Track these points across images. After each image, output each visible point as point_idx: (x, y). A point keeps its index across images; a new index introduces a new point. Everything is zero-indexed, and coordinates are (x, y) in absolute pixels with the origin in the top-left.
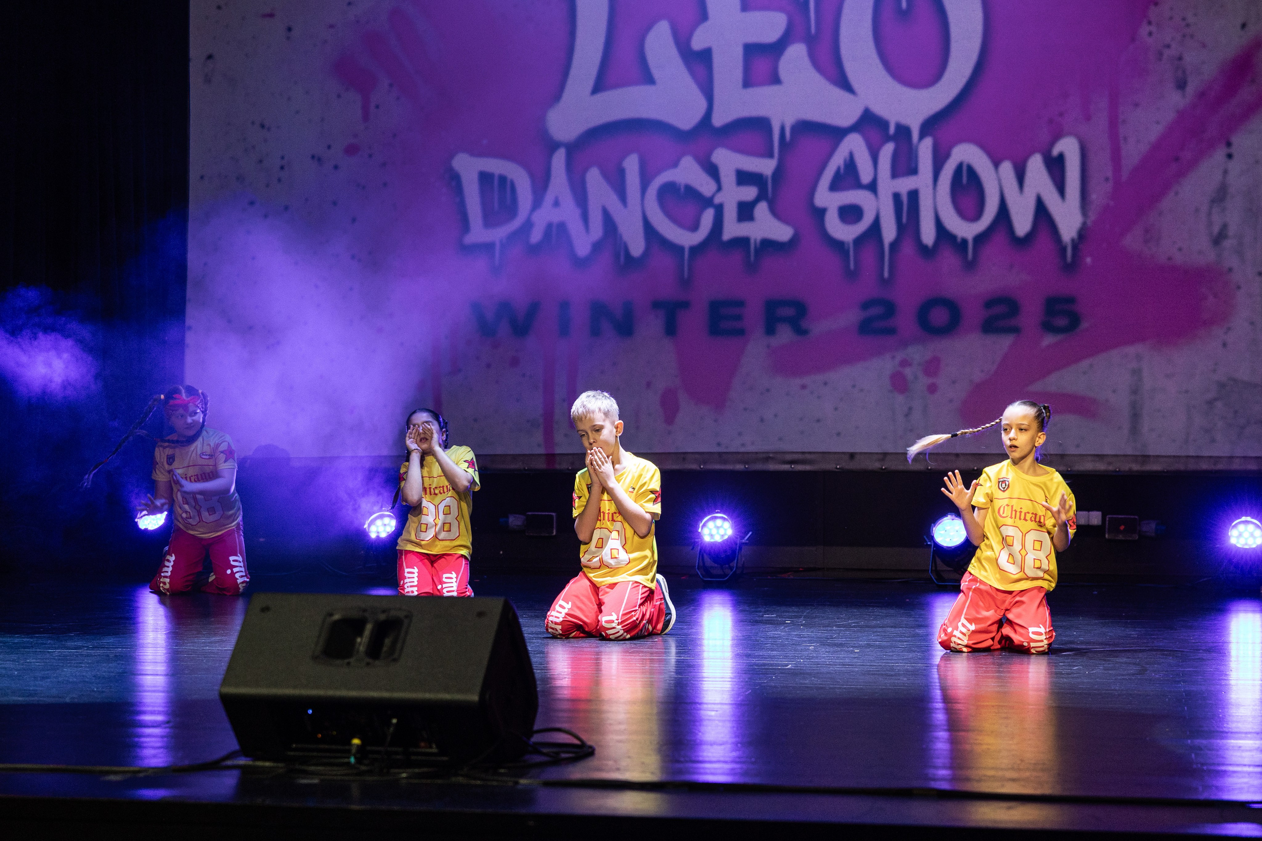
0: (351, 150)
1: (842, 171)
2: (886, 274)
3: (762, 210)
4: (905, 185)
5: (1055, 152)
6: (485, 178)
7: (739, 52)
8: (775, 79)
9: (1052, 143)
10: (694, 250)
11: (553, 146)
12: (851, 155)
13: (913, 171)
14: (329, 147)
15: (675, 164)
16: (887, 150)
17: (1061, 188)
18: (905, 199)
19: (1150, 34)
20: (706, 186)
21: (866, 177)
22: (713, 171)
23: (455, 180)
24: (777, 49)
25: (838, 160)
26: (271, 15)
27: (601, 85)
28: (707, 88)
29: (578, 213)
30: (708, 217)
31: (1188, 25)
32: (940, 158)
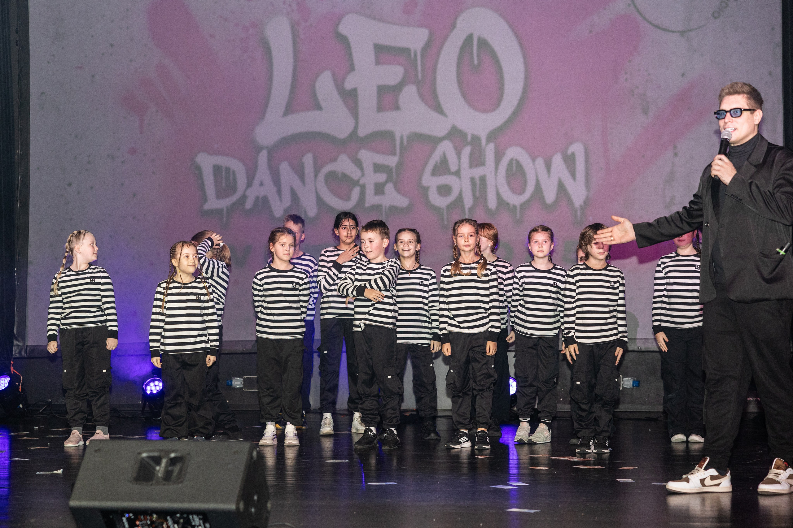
0: (133, 151)
1: (439, 164)
3: (389, 188)
4: (478, 172)
5: (570, 152)
6: (217, 169)
7: (374, 90)
8: (397, 107)
9: (567, 147)
11: (258, 149)
12: (444, 154)
13: (482, 163)
14: (119, 149)
15: (335, 160)
16: (467, 150)
17: (573, 174)
18: (478, 181)
19: (626, 80)
20: (355, 174)
21: (453, 168)
22: (359, 164)
23: (199, 169)
24: (397, 88)
25: (436, 157)
26: (81, 68)
27: (289, 110)
28: (354, 112)
29: (275, 190)
30: (356, 193)
31: (649, 74)
32: (499, 157)
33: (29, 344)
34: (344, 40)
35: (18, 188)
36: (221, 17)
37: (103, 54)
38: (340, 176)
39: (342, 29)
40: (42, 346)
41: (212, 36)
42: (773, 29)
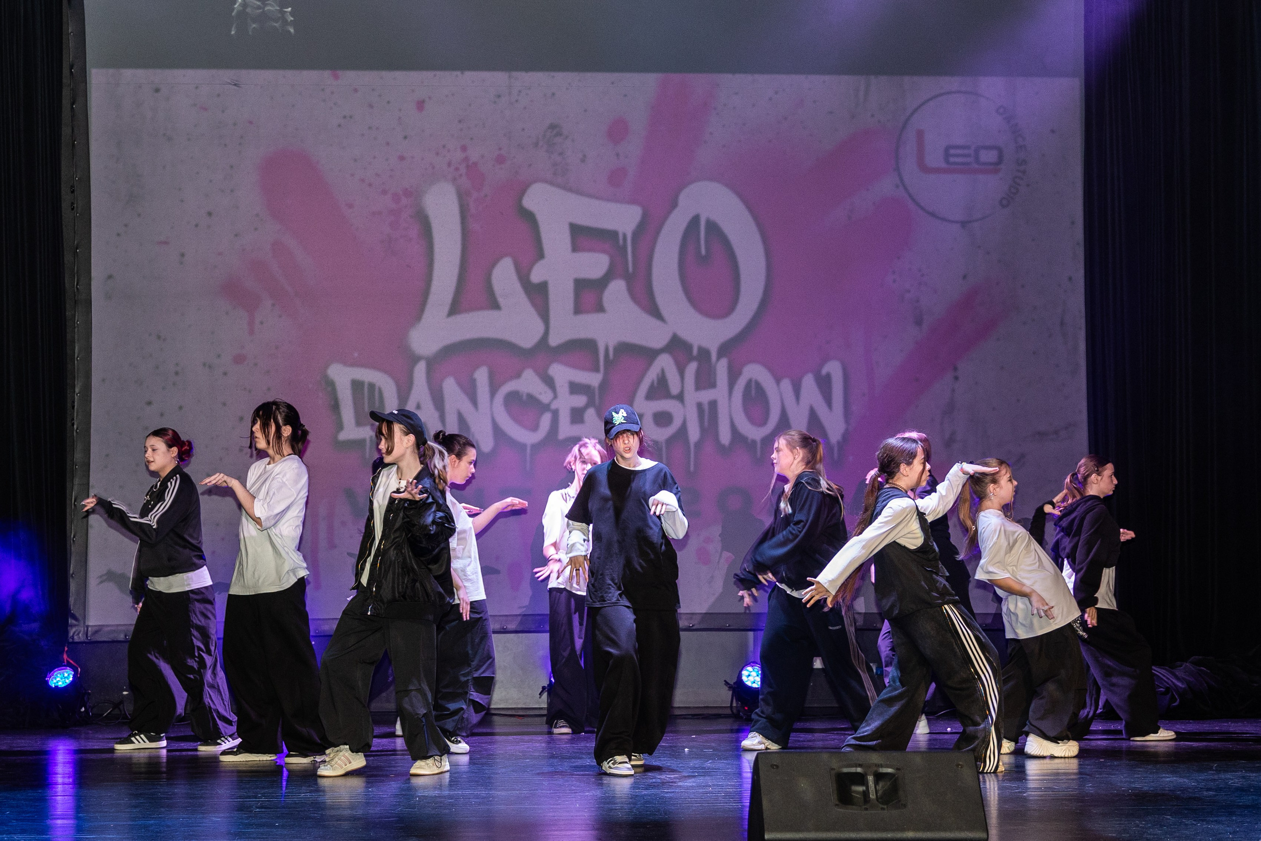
0: (239, 360)
1: (655, 384)
2: (692, 469)
3: (590, 414)
4: (706, 396)
5: (824, 371)
6: (357, 385)
7: (570, 286)
8: (600, 308)
9: (822, 365)
10: (535, 447)
11: (415, 359)
12: (663, 371)
13: (713, 385)
14: (219, 356)
15: (518, 375)
16: (692, 368)
17: (829, 401)
18: (706, 407)
19: (894, 281)
20: (545, 396)
21: (675, 390)
22: (550, 382)
23: (331, 384)
24: (601, 284)
25: (652, 375)
26: (166, 243)
27: (455, 309)
28: (544, 314)
29: (436, 415)
30: (546, 420)
31: (923, 275)
32: (733, 375)
33: (90, 624)
34: (530, 218)
35: (73, 407)
36: (363, 180)
37: (197, 226)
38: (524, 397)
39: (528, 202)
40: (107, 626)
41: (351, 206)
42: (1073, 223)
